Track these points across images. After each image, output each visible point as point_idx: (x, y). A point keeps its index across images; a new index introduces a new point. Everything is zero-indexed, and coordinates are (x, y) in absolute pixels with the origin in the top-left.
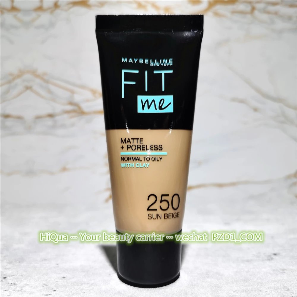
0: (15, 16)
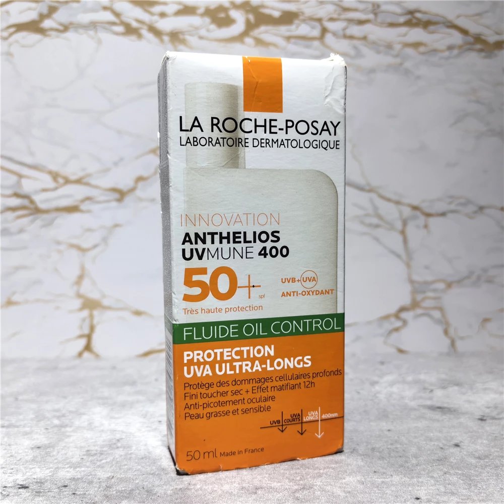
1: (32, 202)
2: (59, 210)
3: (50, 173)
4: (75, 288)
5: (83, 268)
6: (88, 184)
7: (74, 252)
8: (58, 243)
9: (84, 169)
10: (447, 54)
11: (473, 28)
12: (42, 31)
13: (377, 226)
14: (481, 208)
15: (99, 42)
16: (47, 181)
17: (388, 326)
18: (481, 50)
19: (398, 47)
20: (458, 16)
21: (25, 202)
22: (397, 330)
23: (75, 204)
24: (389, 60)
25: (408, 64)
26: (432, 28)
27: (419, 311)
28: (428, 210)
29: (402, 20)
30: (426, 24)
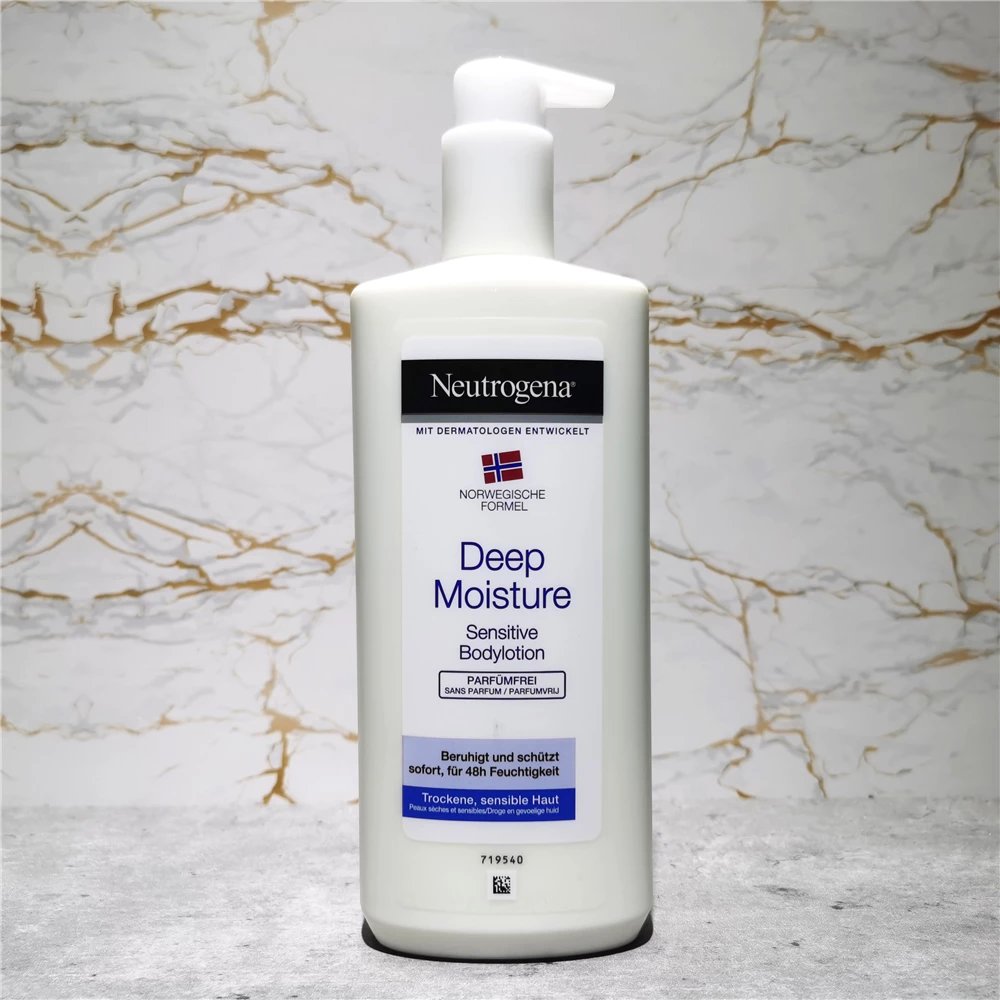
0: (49, 357)
1: (202, 574)
2: (240, 585)
3: (230, 532)
4: (262, 699)
5: (274, 671)
6: (283, 548)
7: (261, 647)
8: (240, 634)
9: (278, 528)
10: (801, 364)
11: (839, 329)
12: (223, 333)
13: (705, 610)
14: (857, 584)
15: (306, 348)
16: (227, 545)
17: (722, 758)
18: (850, 360)
19: (730, 356)
20: (816, 313)
21: (194, 575)
22: (736, 763)
23: (266, 576)
24: (717, 373)
25: (744, 380)
26: (778, 329)
27: (768, 735)
28: (778, 588)
29: (736, 318)
30: (770, 324)
